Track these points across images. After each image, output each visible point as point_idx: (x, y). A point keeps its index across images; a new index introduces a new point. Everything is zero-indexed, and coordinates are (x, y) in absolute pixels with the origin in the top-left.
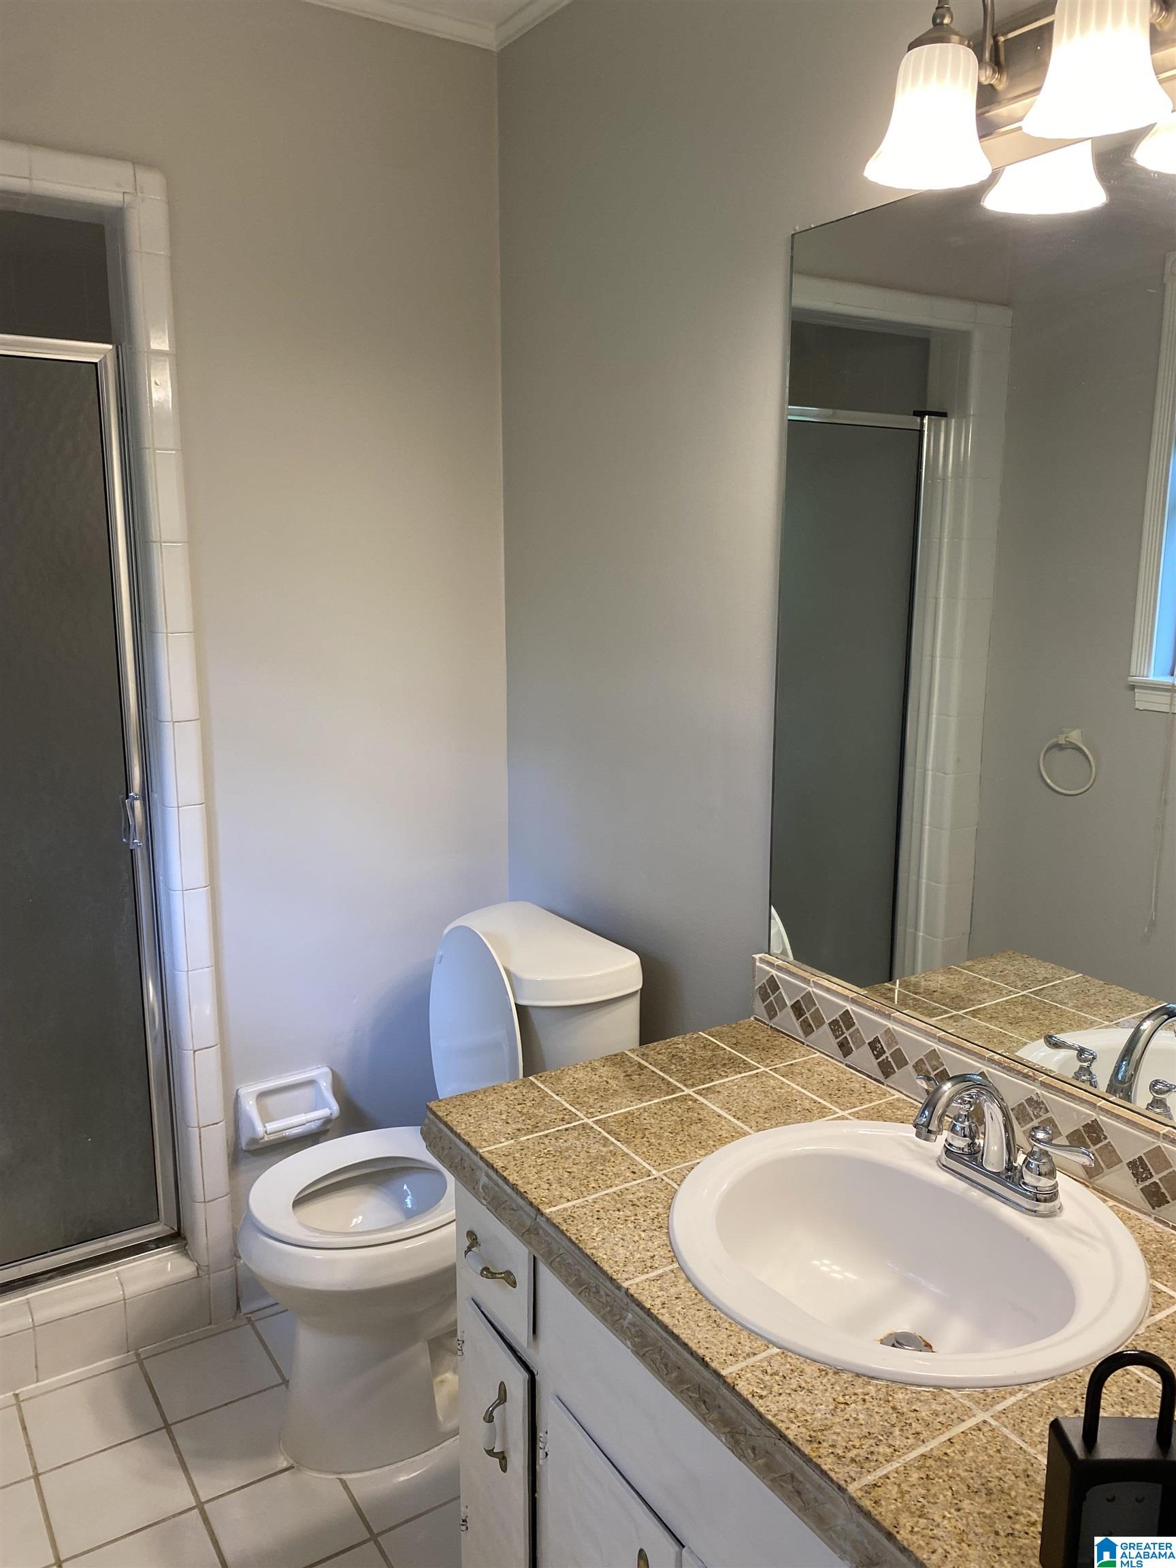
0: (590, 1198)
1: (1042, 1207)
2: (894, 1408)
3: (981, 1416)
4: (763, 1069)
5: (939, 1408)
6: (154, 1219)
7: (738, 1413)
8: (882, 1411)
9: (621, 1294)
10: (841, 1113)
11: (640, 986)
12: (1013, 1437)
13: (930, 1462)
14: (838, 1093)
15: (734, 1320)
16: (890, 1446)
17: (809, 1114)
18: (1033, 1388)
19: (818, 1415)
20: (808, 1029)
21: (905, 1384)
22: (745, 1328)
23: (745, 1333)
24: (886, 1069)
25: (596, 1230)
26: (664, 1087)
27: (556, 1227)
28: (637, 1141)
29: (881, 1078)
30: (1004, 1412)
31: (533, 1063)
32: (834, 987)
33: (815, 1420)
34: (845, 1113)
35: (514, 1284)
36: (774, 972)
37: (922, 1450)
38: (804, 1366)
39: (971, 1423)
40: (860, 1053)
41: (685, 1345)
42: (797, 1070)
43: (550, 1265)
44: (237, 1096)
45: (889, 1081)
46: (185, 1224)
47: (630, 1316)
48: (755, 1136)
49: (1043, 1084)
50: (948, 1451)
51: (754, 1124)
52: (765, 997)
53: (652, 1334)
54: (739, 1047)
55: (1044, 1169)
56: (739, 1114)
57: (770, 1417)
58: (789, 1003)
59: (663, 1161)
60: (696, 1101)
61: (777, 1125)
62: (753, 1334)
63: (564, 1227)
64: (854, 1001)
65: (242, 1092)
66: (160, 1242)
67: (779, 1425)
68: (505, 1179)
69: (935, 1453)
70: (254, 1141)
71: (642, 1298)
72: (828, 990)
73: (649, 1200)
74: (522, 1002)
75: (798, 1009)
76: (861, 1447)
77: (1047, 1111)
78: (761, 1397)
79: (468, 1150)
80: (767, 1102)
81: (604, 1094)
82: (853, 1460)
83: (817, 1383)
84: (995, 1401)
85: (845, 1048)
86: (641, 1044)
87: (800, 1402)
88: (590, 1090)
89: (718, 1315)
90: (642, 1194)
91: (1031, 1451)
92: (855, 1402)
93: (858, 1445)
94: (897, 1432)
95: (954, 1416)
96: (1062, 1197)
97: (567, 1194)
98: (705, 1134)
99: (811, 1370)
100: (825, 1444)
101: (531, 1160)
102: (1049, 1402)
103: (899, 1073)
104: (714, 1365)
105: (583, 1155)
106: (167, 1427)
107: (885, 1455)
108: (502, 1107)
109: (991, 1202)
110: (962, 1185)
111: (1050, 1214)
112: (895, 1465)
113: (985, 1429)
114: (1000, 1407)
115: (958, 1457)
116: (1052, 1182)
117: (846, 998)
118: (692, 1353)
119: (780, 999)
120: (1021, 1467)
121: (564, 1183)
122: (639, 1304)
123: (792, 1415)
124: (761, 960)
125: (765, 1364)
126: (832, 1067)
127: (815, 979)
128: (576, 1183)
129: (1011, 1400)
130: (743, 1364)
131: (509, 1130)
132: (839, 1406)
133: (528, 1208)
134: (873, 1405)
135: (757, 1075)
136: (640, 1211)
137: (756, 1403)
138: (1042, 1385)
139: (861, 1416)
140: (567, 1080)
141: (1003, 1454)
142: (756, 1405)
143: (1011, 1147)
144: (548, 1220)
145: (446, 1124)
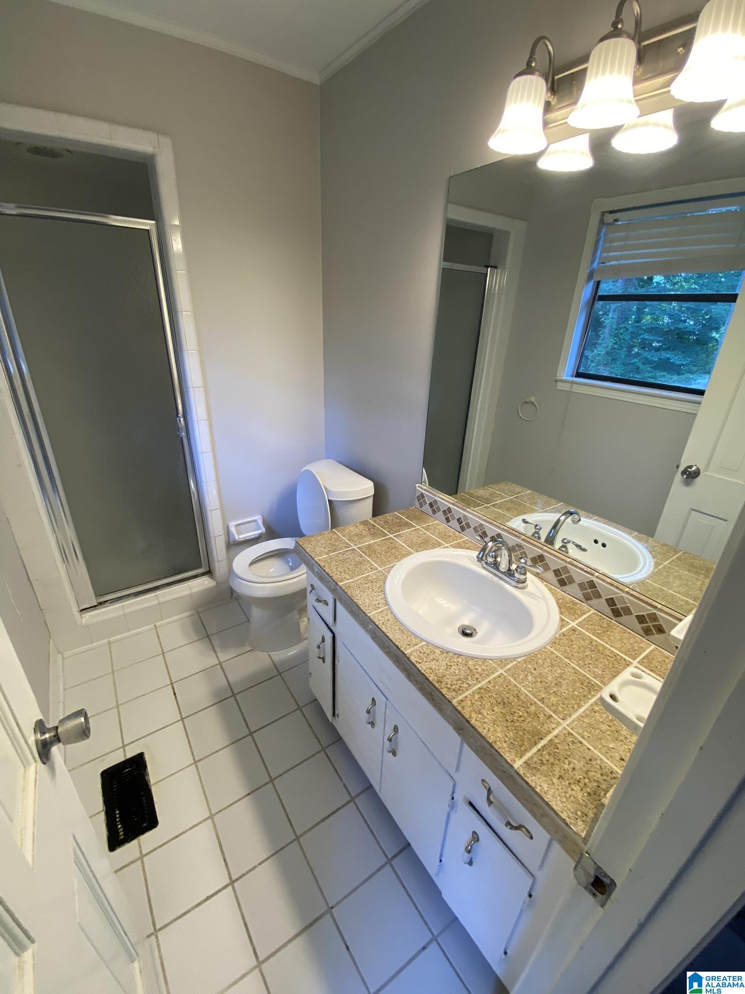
0: (356, 579)
1: (520, 585)
2: (468, 668)
3: (501, 671)
4: (418, 527)
5: (485, 668)
6: (200, 567)
7: (411, 668)
8: (464, 669)
9: (367, 618)
10: (446, 545)
11: (373, 493)
12: (512, 680)
13: (482, 691)
14: (445, 537)
15: (409, 631)
16: (467, 684)
17: (436, 545)
18: (519, 660)
19: (441, 671)
20: (434, 512)
21: (472, 658)
22: (413, 634)
23: (413, 636)
24: (463, 529)
25: (358, 592)
26: (382, 534)
27: (343, 590)
28: (373, 556)
29: (460, 531)
30: (509, 669)
31: (335, 524)
32: (445, 498)
33: (439, 673)
34: (448, 545)
35: (328, 605)
36: (423, 491)
37: (479, 685)
38: (435, 650)
39: (497, 674)
40: (454, 523)
41: (391, 640)
42: (430, 527)
43: (341, 603)
44: (228, 526)
45: (463, 533)
46: (212, 568)
47: (370, 626)
48: (416, 554)
49: (523, 540)
50: (489, 686)
51: (415, 549)
52: (419, 500)
53: (378, 633)
54: (409, 518)
55: (523, 572)
56: (410, 545)
57: (423, 672)
58: (428, 503)
59: (382, 564)
60: (394, 540)
61: (423, 550)
62: (416, 636)
63: (346, 591)
64: (453, 504)
65: (230, 525)
66: (203, 574)
67: (427, 675)
68: (324, 571)
69: (484, 687)
70: (235, 541)
71: (375, 621)
72: (443, 499)
73: (377, 580)
74: (330, 499)
75: (431, 505)
76: (457, 684)
77: (523, 549)
78: (419, 663)
79: (311, 558)
80: (420, 540)
81: (360, 536)
82: (454, 690)
83: (440, 657)
84: (505, 665)
85: (448, 520)
86: (373, 517)
87: (434, 665)
88: (355, 535)
89: (404, 629)
90: (375, 577)
91: (519, 686)
92: (454, 665)
93: (455, 683)
94: (470, 678)
95: (490, 671)
96: (528, 582)
97: (347, 577)
98: (397, 553)
99: (437, 651)
100: (444, 683)
101: (333, 564)
102: (525, 665)
103: (467, 530)
104: (402, 649)
105: (353, 561)
106: (208, 636)
107: (466, 688)
108: (323, 541)
109: (502, 582)
110: (491, 575)
111: (524, 588)
112: (469, 692)
113: (502, 677)
114: (507, 668)
115: (492, 689)
116: (524, 577)
117: (449, 502)
118: (393, 643)
119: (425, 501)
120: (516, 693)
121: (346, 572)
122: (374, 623)
123: (431, 671)
124: (418, 487)
125: (421, 649)
126: (443, 526)
127: (438, 495)
128: (350, 573)
129: (511, 665)
130: (412, 649)
131: (326, 551)
132: (448, 667)
133: (333, 582)
134: (460, 666)
135: (415, 530)
136: (374, 584)
137: (418, 665)
138: (522, 658)
139: (456, 671)
140: (347, 531)
141: (509, 687)
142: (418, 666)
143: (510, 563)
144: (341, 588)
145: (302, 548)
